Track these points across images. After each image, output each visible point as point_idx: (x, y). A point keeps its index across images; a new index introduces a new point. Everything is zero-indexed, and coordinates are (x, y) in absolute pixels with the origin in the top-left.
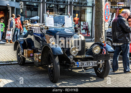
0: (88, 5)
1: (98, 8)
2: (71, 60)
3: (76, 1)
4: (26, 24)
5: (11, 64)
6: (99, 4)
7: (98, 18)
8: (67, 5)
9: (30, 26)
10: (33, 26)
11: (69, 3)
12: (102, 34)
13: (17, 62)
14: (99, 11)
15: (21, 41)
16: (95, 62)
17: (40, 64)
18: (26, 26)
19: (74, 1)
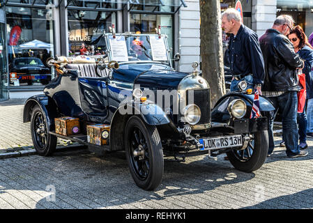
0: (162, 11)
1: (208, 15)
2: (187, 136)
3: (135, 1)
4: (56, 59)
5: (21, 155)
6: (208, 6)
7: (209, 38)
8: (116, 13)
9: (64, 62)
10: (72, 63)
11: (119, 7)
12: (220, 74)
13: (34, 150)
14: (211, 23)
15: (41, 98)
16: (237, 136)
17: (109, 150)
18: (56, 62)
19: (132, 2)
